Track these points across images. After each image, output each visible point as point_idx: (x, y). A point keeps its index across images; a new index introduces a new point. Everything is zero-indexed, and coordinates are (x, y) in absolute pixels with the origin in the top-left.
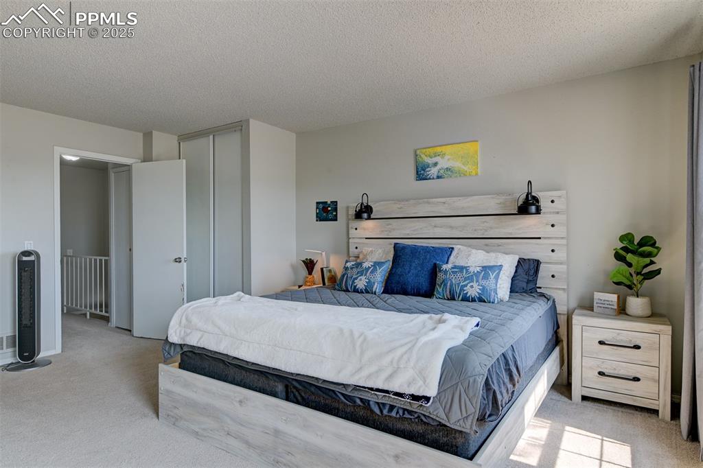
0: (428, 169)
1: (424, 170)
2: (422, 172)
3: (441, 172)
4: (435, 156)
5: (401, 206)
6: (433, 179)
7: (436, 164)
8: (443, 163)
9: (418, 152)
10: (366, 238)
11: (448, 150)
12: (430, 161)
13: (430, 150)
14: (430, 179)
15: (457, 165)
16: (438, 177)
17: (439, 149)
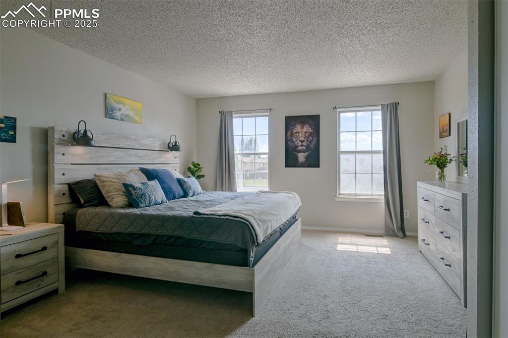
0: (115, 112)
1: (112, 111)
2: (111, 112)
3: (123, 116)
4: (120, 104)
5: (108, 137)
6: (118, 120)
7: (120, 110)
8: (125, 111)
9: (108, 96)
10: (72, 164)
11: (127, 101)
12: (116, 106)
13: (117, 97)
14: (116, 119)
15: (132, 114)
16: (122, 120)
17: (122, 99)
